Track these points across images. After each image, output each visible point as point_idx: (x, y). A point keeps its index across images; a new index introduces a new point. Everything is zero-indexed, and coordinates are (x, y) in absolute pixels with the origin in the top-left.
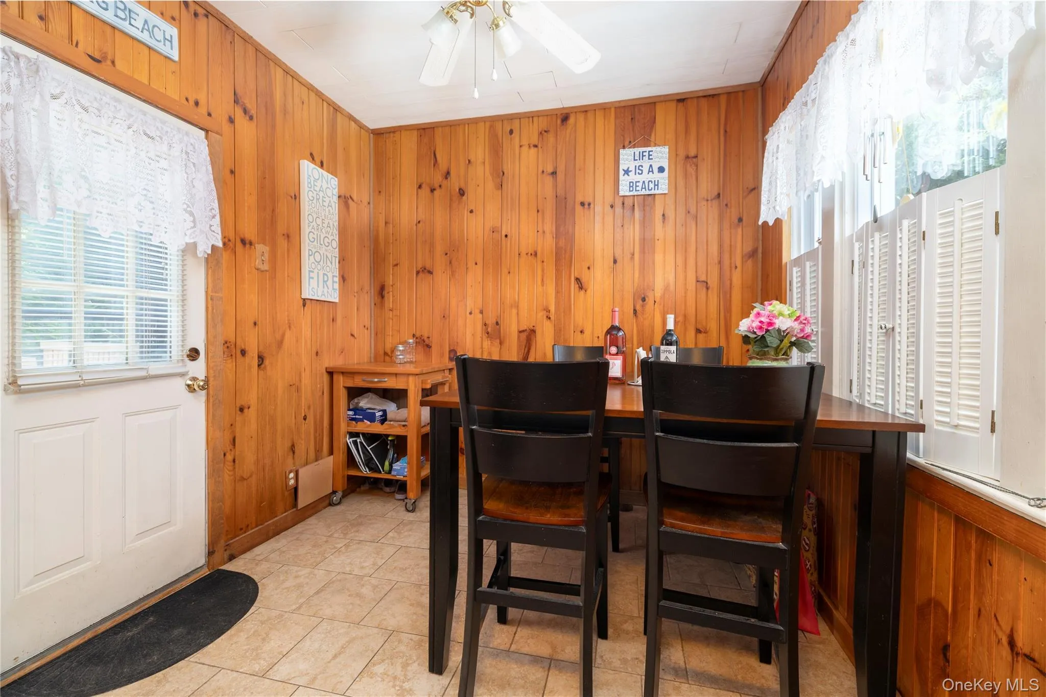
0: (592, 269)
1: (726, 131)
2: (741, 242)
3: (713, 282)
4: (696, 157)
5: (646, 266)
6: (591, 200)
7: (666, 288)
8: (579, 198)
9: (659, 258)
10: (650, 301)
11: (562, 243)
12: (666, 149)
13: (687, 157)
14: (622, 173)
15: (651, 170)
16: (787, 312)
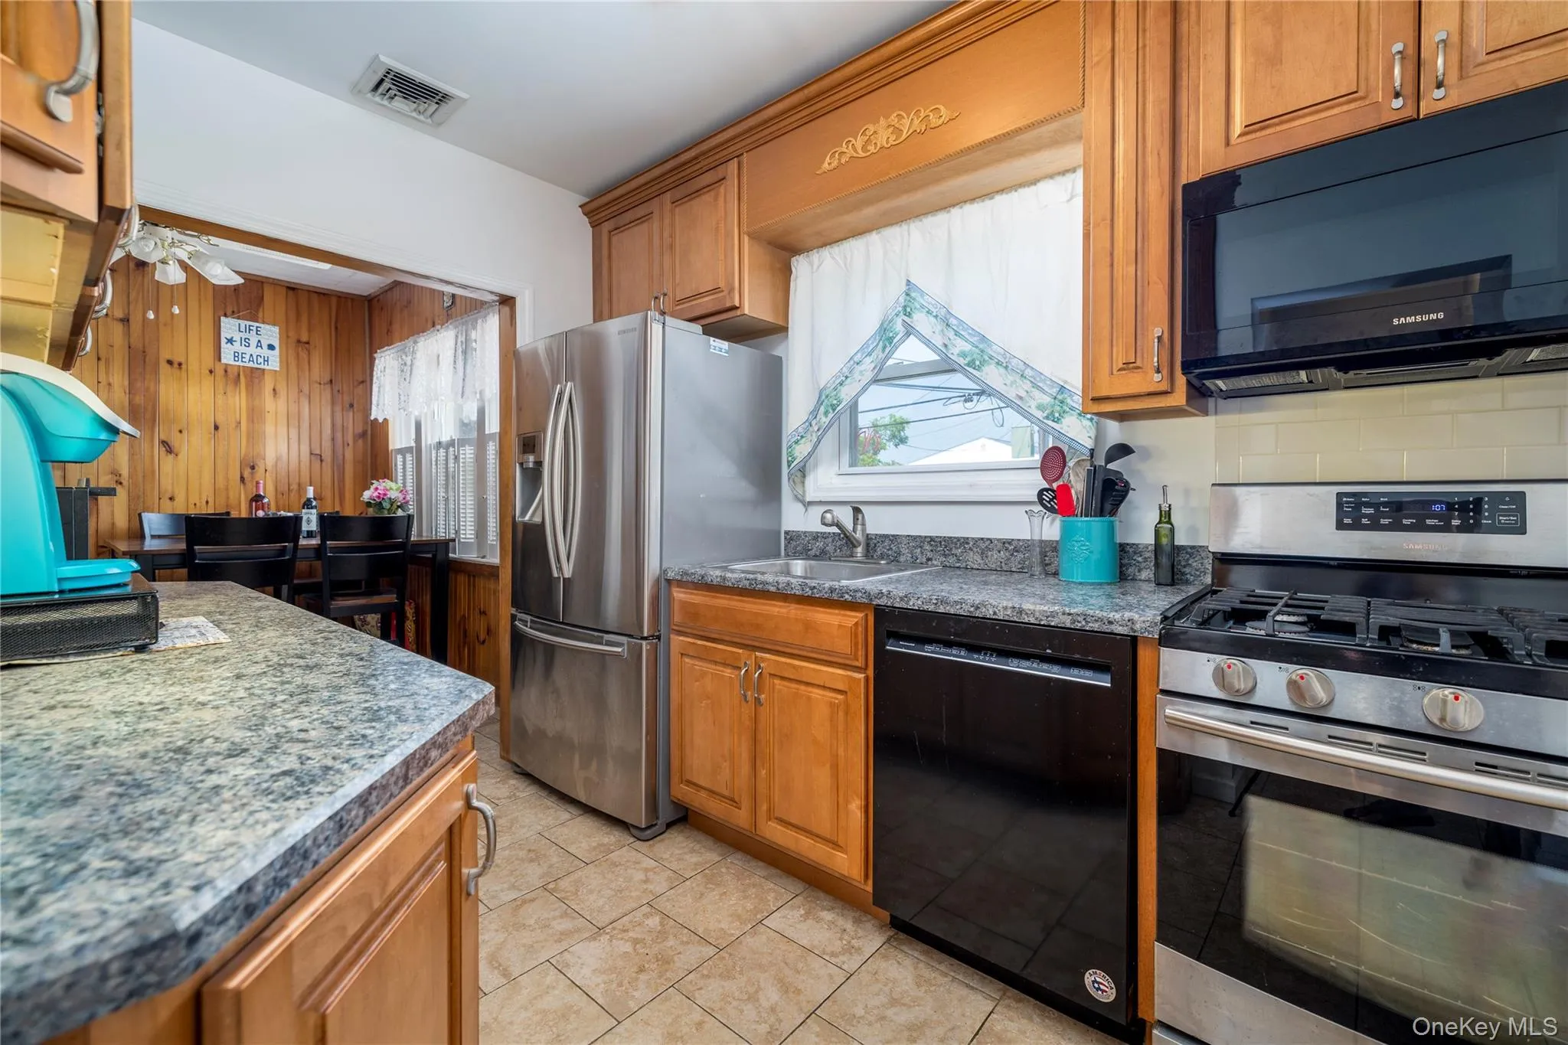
0: (185, 432)
1: (336, 328)
2: (352, 424)
3: (327, 455)
4: (308, 343)
5: (254, 436)
6: (182, 360)
7: (278, 459)
8: (165, 354)
9: (269, 429)
10: (260, 470)
11: (139, 399)
12: (276, 329)
13: (299, 341)
14: (223, 341)
15: (259, 344)
16: (394, 488)
